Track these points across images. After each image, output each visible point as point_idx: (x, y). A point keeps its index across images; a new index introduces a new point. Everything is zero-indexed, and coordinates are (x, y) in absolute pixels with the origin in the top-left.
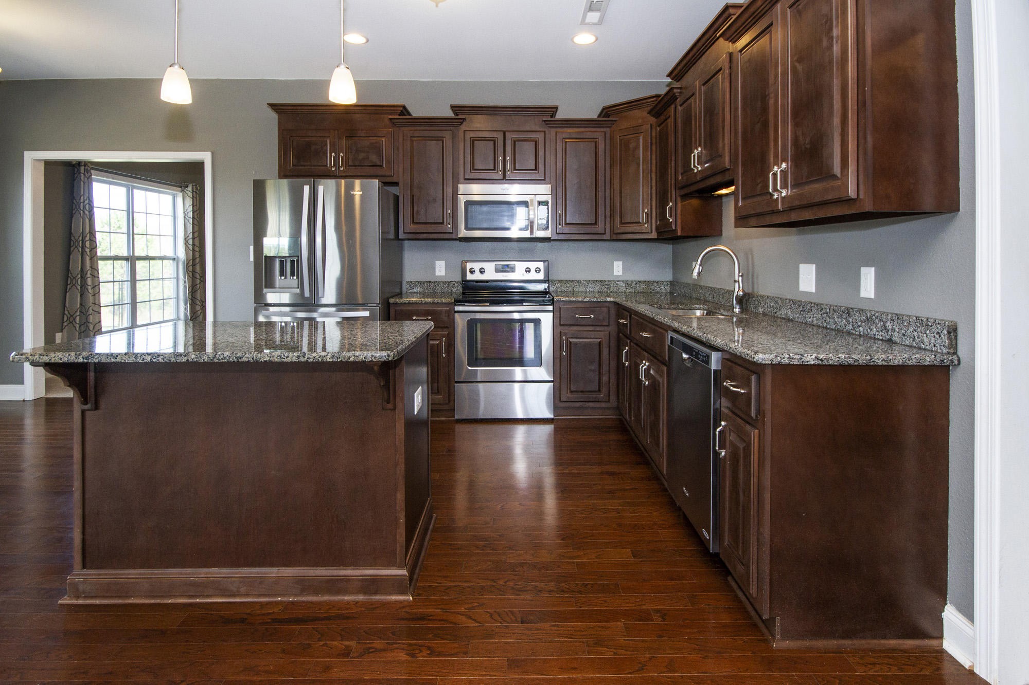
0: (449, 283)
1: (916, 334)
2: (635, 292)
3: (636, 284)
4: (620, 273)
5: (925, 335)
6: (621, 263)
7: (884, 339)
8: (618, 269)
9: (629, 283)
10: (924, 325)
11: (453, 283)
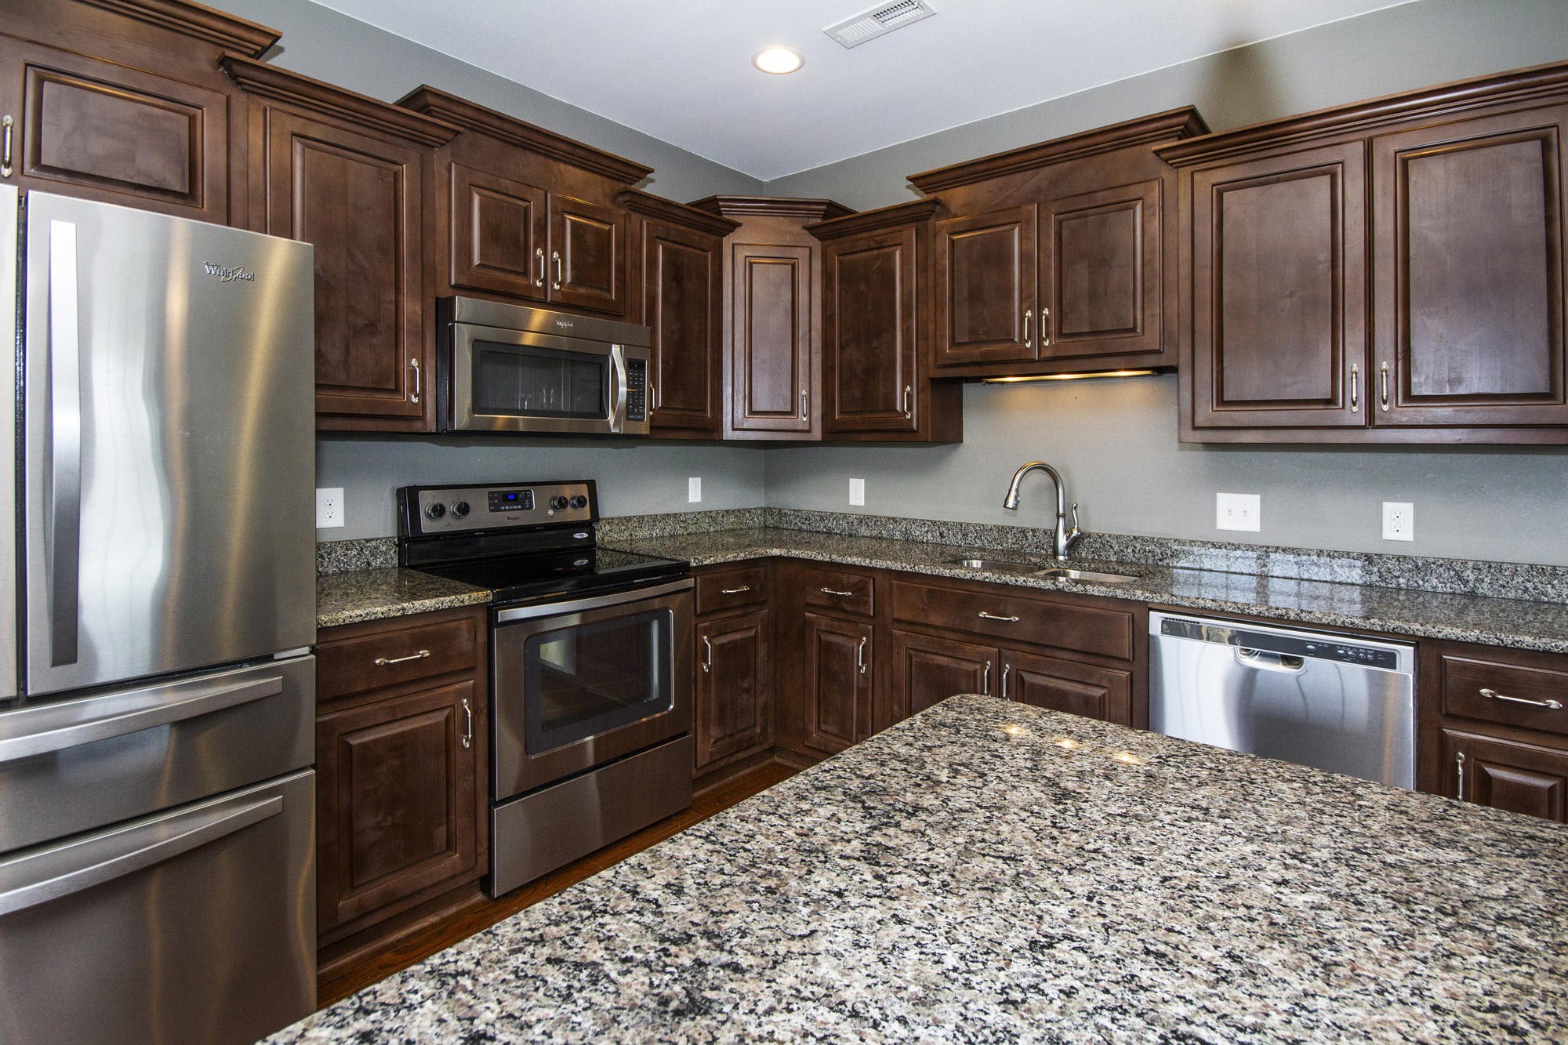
0: (361, 545)
1: (1529, 585)
2: (721, 531)
3: (723, 516)
4: (699, 499)
5: (1549, 586)
6: (699, 480)
7: (1457, 592)
8: (695, 492)
9: (713, 515)
10: (1547, 574)
11: (374, 543)
